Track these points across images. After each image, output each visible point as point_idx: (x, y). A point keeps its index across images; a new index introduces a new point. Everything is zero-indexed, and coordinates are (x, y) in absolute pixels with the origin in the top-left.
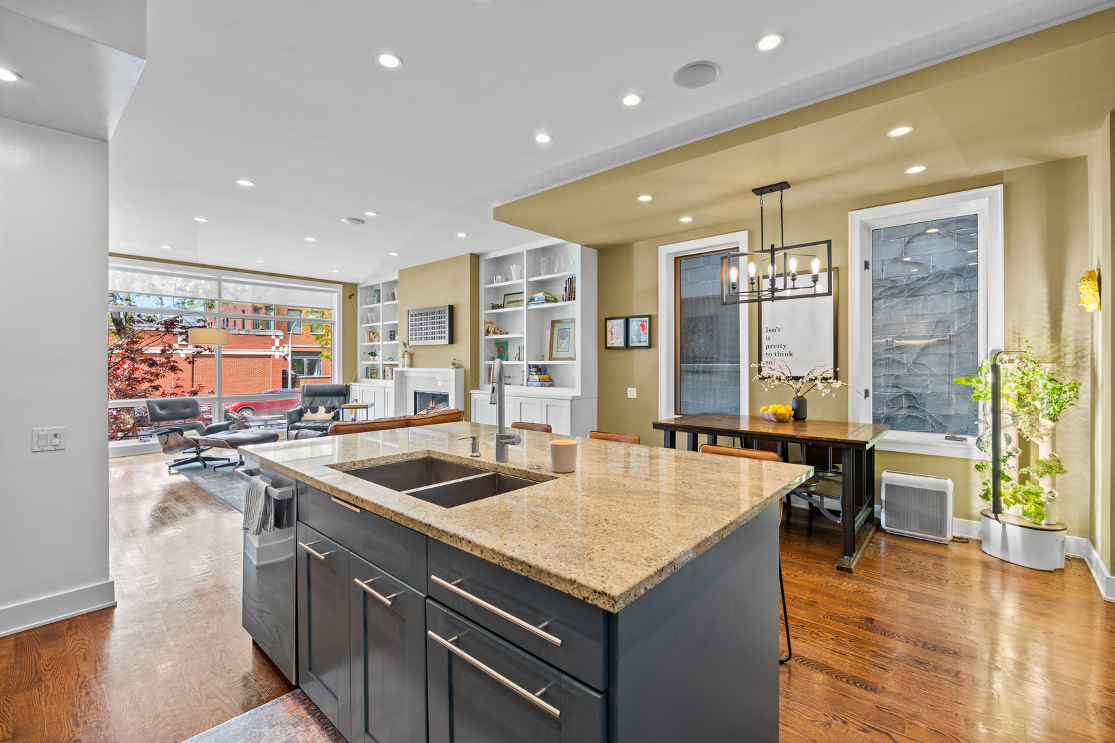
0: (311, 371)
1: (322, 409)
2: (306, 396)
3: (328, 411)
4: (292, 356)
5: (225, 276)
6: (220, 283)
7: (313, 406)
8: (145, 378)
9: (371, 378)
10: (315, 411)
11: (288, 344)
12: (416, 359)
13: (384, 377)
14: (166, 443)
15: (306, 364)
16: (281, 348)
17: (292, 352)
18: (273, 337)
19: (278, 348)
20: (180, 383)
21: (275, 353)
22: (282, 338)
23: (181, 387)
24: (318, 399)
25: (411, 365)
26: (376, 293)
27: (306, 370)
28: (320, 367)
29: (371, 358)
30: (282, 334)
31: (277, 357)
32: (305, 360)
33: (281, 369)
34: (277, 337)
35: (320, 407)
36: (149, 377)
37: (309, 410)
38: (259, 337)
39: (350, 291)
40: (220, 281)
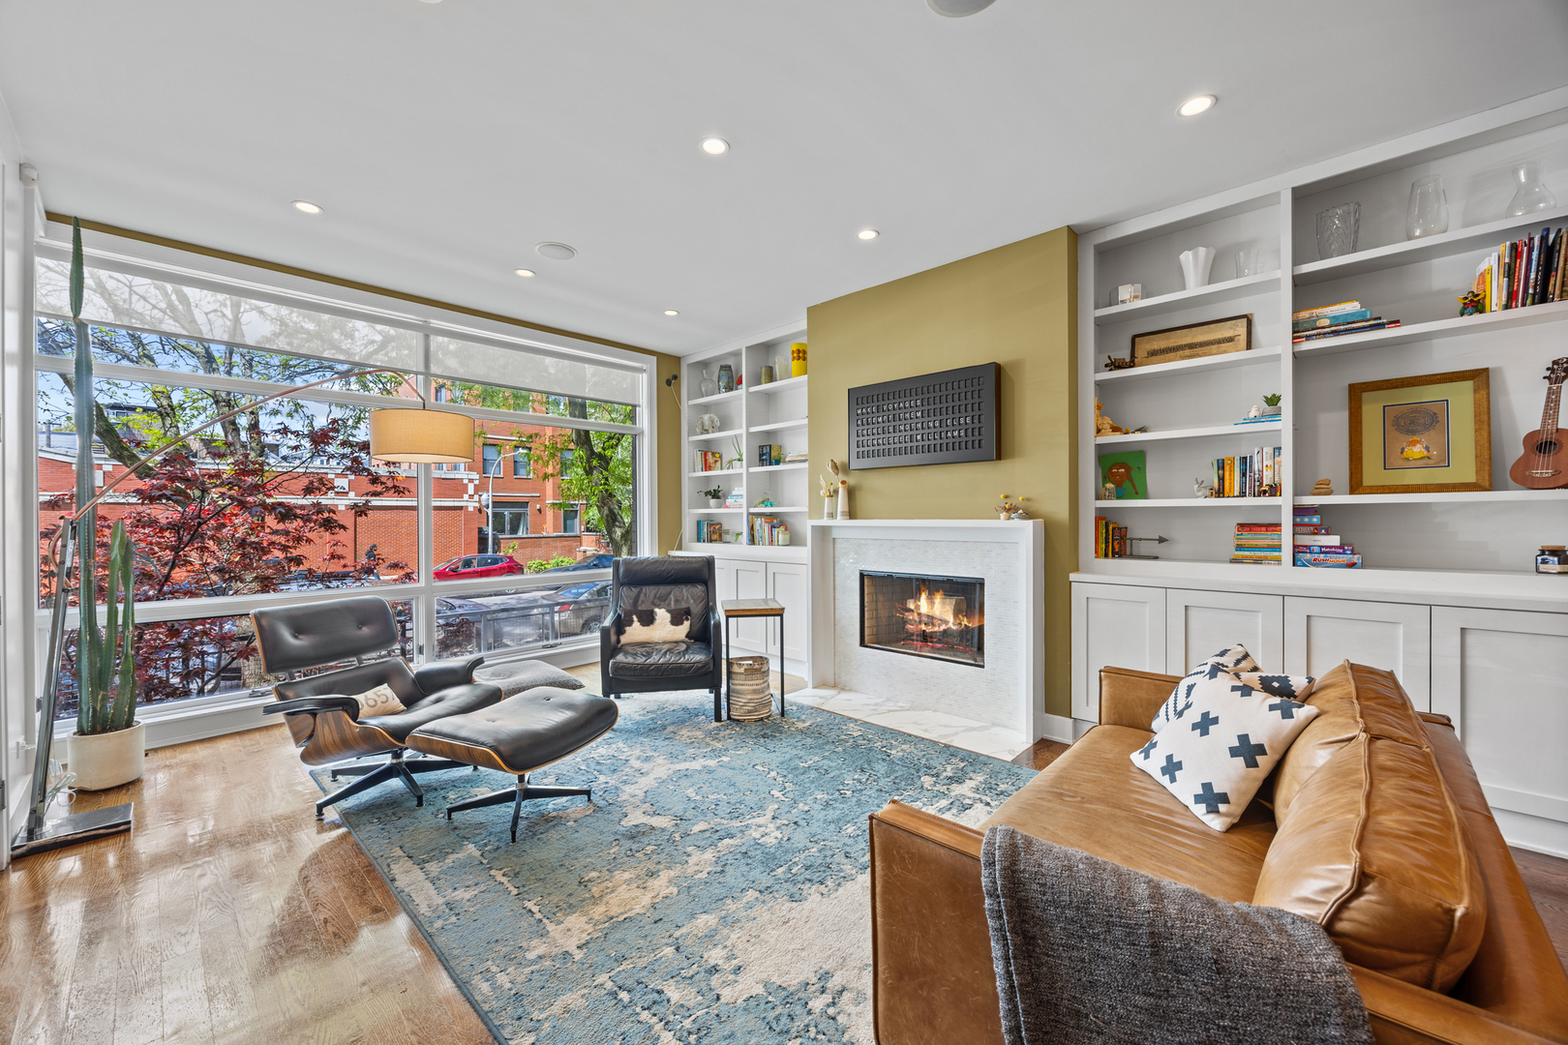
0: (514, 530)
1: (662, 615)
2: (622, 584)
3: (676, 621)
4: (493, 507)
5: (440, 321)
6: (427, 337)
7: (642, 607)
8: (273, 543)
9: (711, 541)
10: (648, 619)
11: (488, 491)
12: (864, 500)
13: (752, 541)
14: (311, 736)
15: (507, 519)
16: (476, 498)
17: (493, 502)
18: (466, 481)
19: (471, 496)
20: (339, 550)
21: (469, 504)
22: (477, 482)
23: (340, 557)
24: (650, 591)
25: (852, 514)
26: (723, 372)
27: (508, 527)
28: (526, 524)
29: (713, 502)
30: (477, 477)
31: (471, 509)
32: (506, 513)
33: (476, 526)
34: (471, 481)
35: (657, 610)
36: (282, 540)
37: (635, 618)
38: (447, 482)
39: (670, 370)
40: (427, 332)
